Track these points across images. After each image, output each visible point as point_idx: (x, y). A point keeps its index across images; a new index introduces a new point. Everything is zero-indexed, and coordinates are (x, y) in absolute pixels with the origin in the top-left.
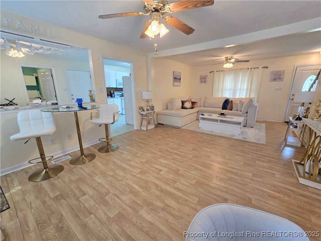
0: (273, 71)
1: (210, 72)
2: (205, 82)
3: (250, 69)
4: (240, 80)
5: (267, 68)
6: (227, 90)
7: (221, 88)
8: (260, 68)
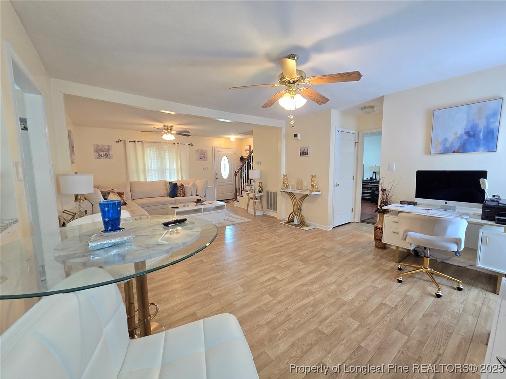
0: (198, 150)
1: (118, 141)
2: (108, 156)
3: (176, 144)
4: (167, 157)
5: (192, 145)
6: (151, 170)
7: (141, 167)
8: (187, 144)
